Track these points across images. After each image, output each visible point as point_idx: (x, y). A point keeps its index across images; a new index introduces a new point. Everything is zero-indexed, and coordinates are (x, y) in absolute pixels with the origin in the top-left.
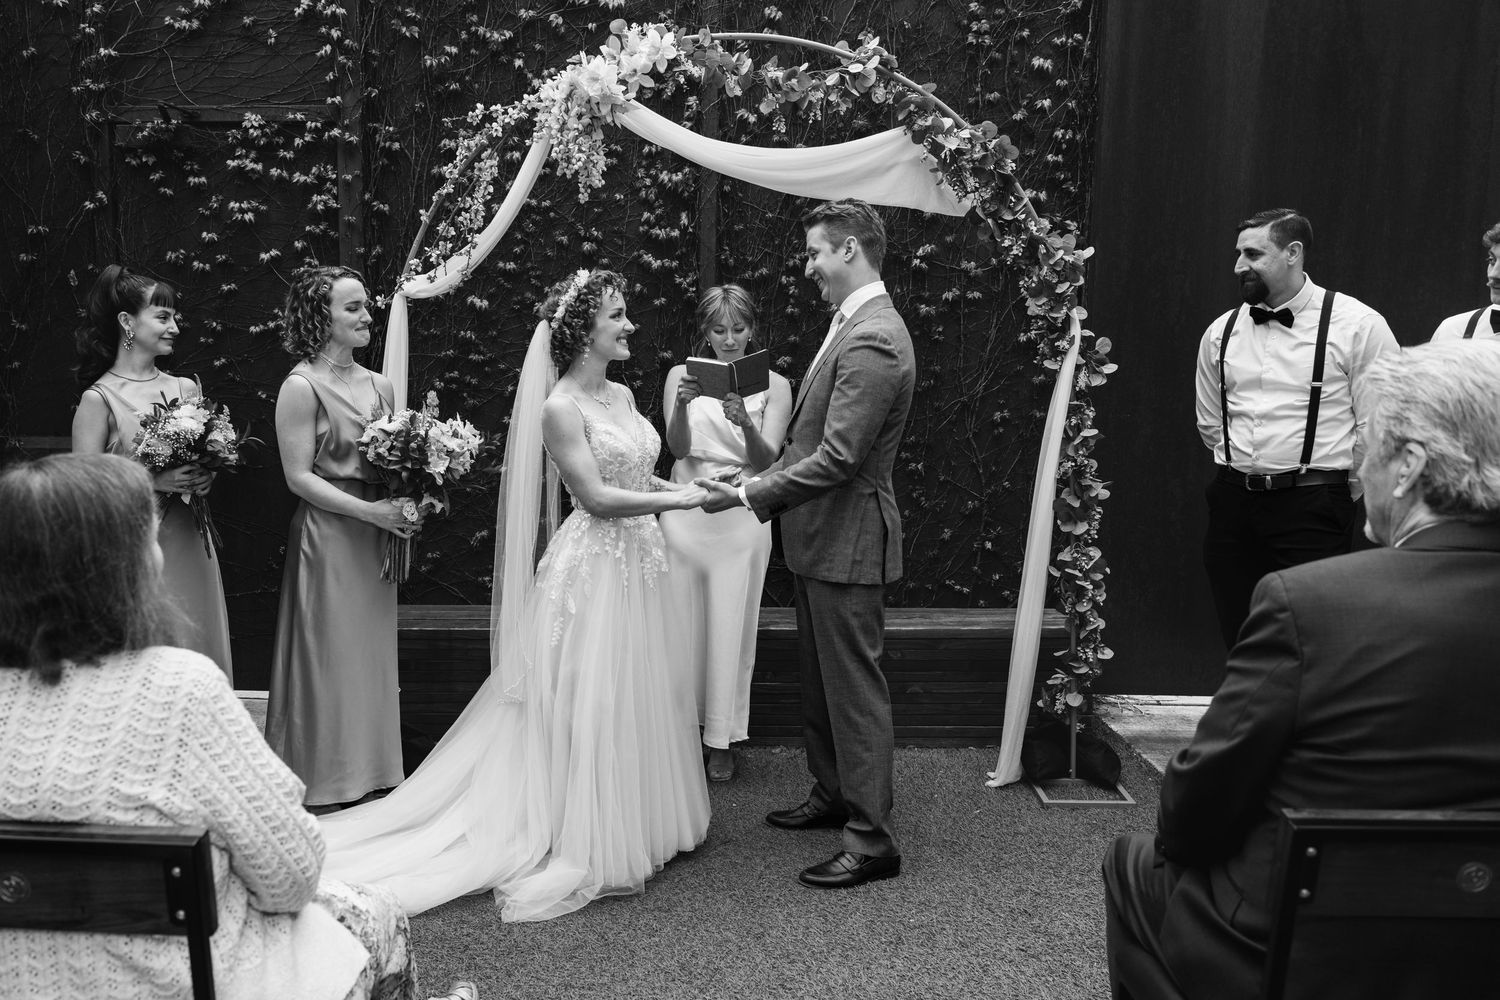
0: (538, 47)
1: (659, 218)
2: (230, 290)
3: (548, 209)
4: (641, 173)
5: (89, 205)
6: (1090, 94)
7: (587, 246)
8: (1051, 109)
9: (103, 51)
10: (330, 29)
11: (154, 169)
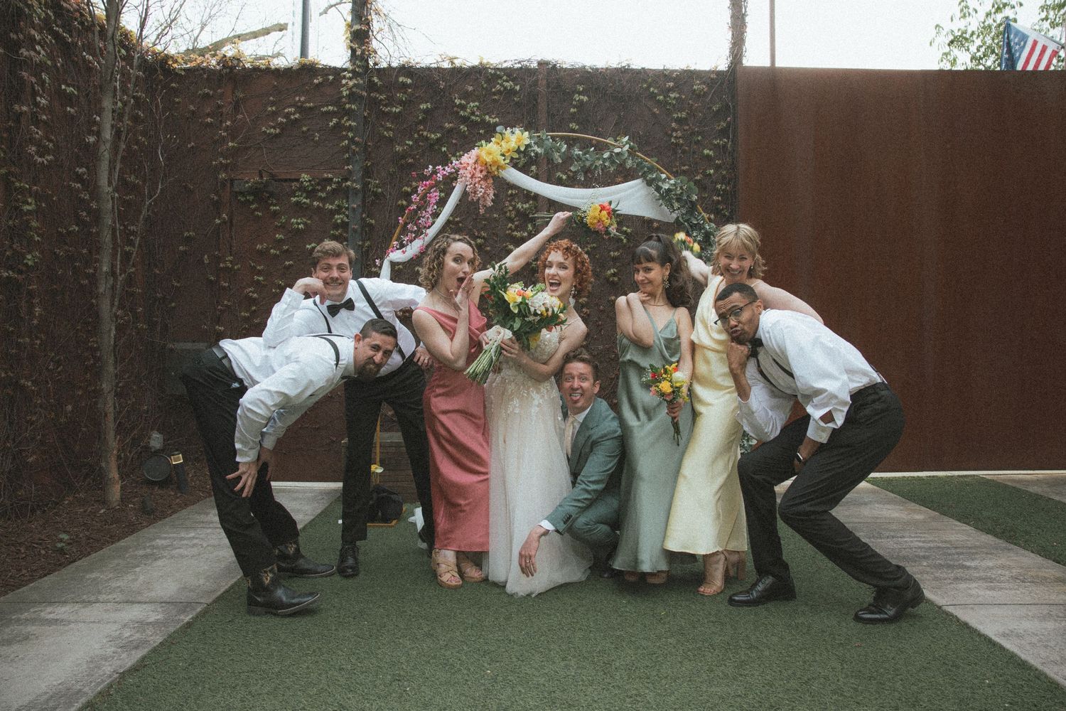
0: (454, 141)
1: (517, 227)
2: (290, 265)
3: (458, 223)
4: (507, 204)
5: (218, 221)
6: (733, 167)
7: (479, 241)
8: (714, 174)
9: (230, 144)
10: (348, 132)
11: (252, 203)
